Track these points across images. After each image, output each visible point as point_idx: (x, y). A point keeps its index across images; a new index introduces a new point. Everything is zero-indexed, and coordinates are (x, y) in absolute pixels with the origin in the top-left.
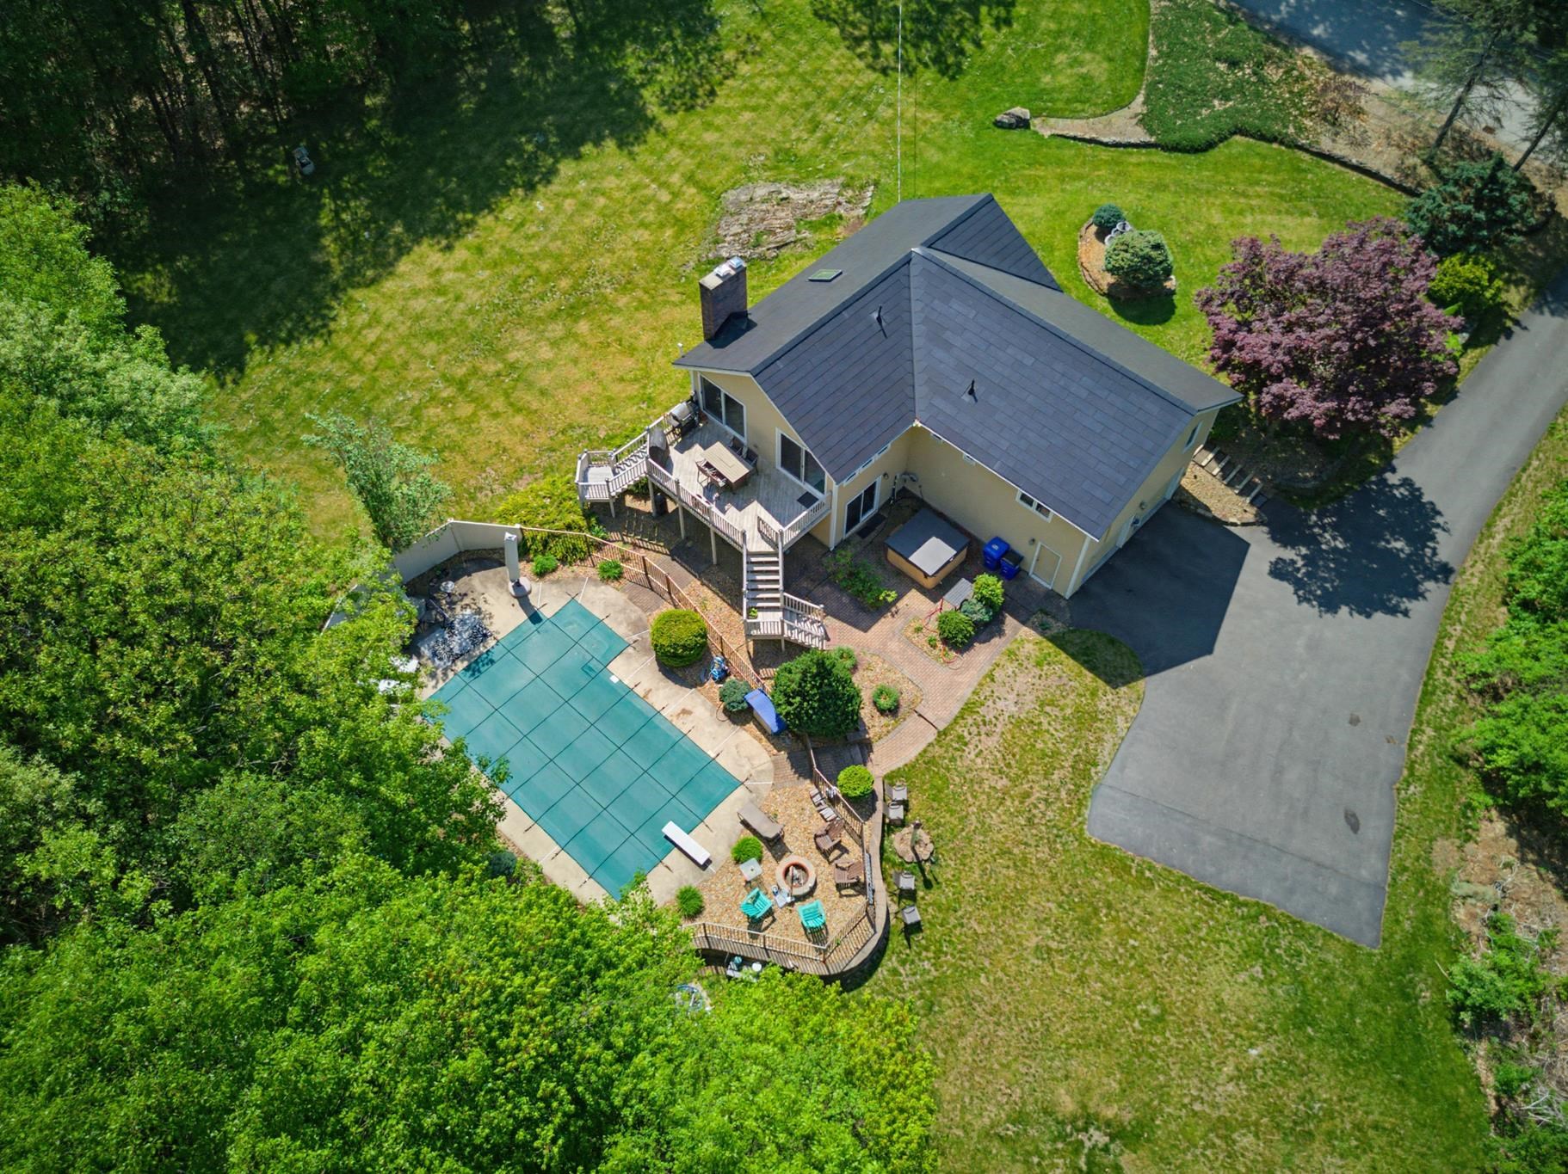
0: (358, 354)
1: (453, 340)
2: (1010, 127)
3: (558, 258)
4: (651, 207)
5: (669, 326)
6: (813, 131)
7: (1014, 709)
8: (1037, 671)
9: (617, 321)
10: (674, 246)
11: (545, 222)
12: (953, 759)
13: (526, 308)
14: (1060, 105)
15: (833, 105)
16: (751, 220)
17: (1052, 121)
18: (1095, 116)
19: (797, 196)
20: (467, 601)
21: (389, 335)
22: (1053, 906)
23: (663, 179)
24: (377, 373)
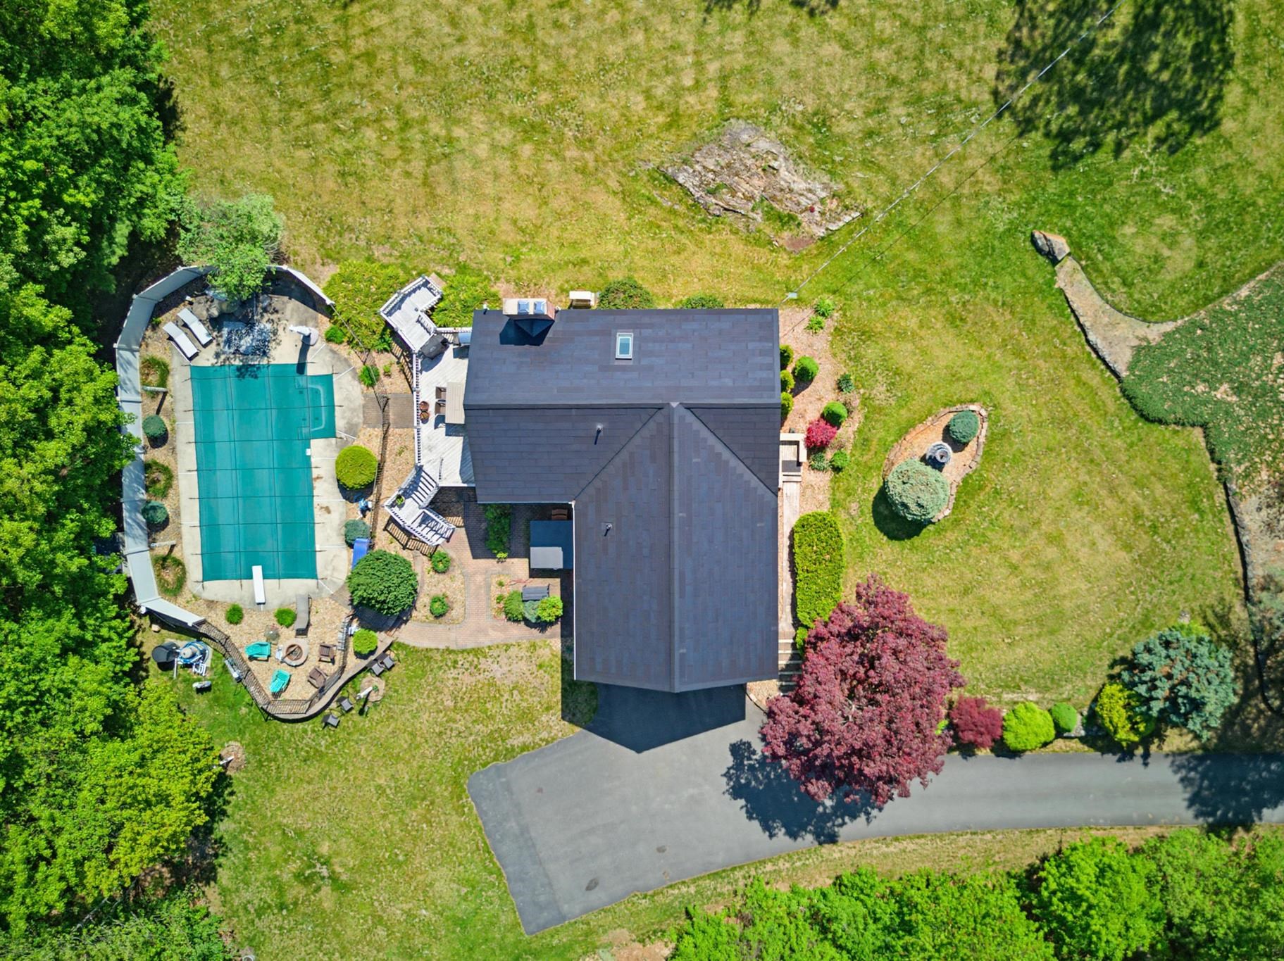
0: (356, 30)
1: (429, 78)
2: (1039, 250)
3: (561, 66)
4: (669, 80)
5: (586, 206)
6: (868, 114)
7: (498, 675)
8: (535, 668)
9: (554, 167)
10: (651, 136)
11: (579, 19)
12: (440, 668)
13: (500, 96)
14: (1106, 267)
15: (916, 100)
16: (729, 166)
17: (1081, 276)
18: (1114, 306)
19: (787, 175)
20: (274, 317)
21: (389, 31)
22: (407, 777)
23: (704, 58)
24: (357, 62)
